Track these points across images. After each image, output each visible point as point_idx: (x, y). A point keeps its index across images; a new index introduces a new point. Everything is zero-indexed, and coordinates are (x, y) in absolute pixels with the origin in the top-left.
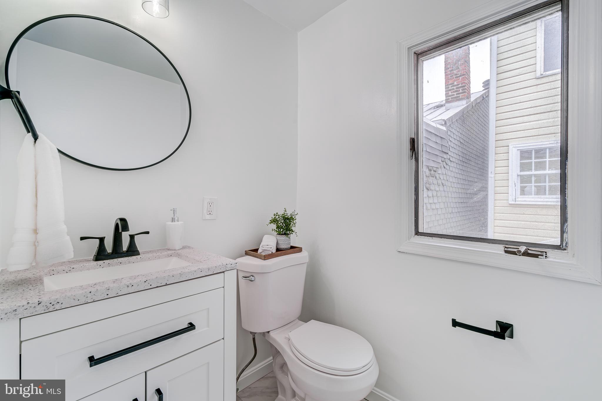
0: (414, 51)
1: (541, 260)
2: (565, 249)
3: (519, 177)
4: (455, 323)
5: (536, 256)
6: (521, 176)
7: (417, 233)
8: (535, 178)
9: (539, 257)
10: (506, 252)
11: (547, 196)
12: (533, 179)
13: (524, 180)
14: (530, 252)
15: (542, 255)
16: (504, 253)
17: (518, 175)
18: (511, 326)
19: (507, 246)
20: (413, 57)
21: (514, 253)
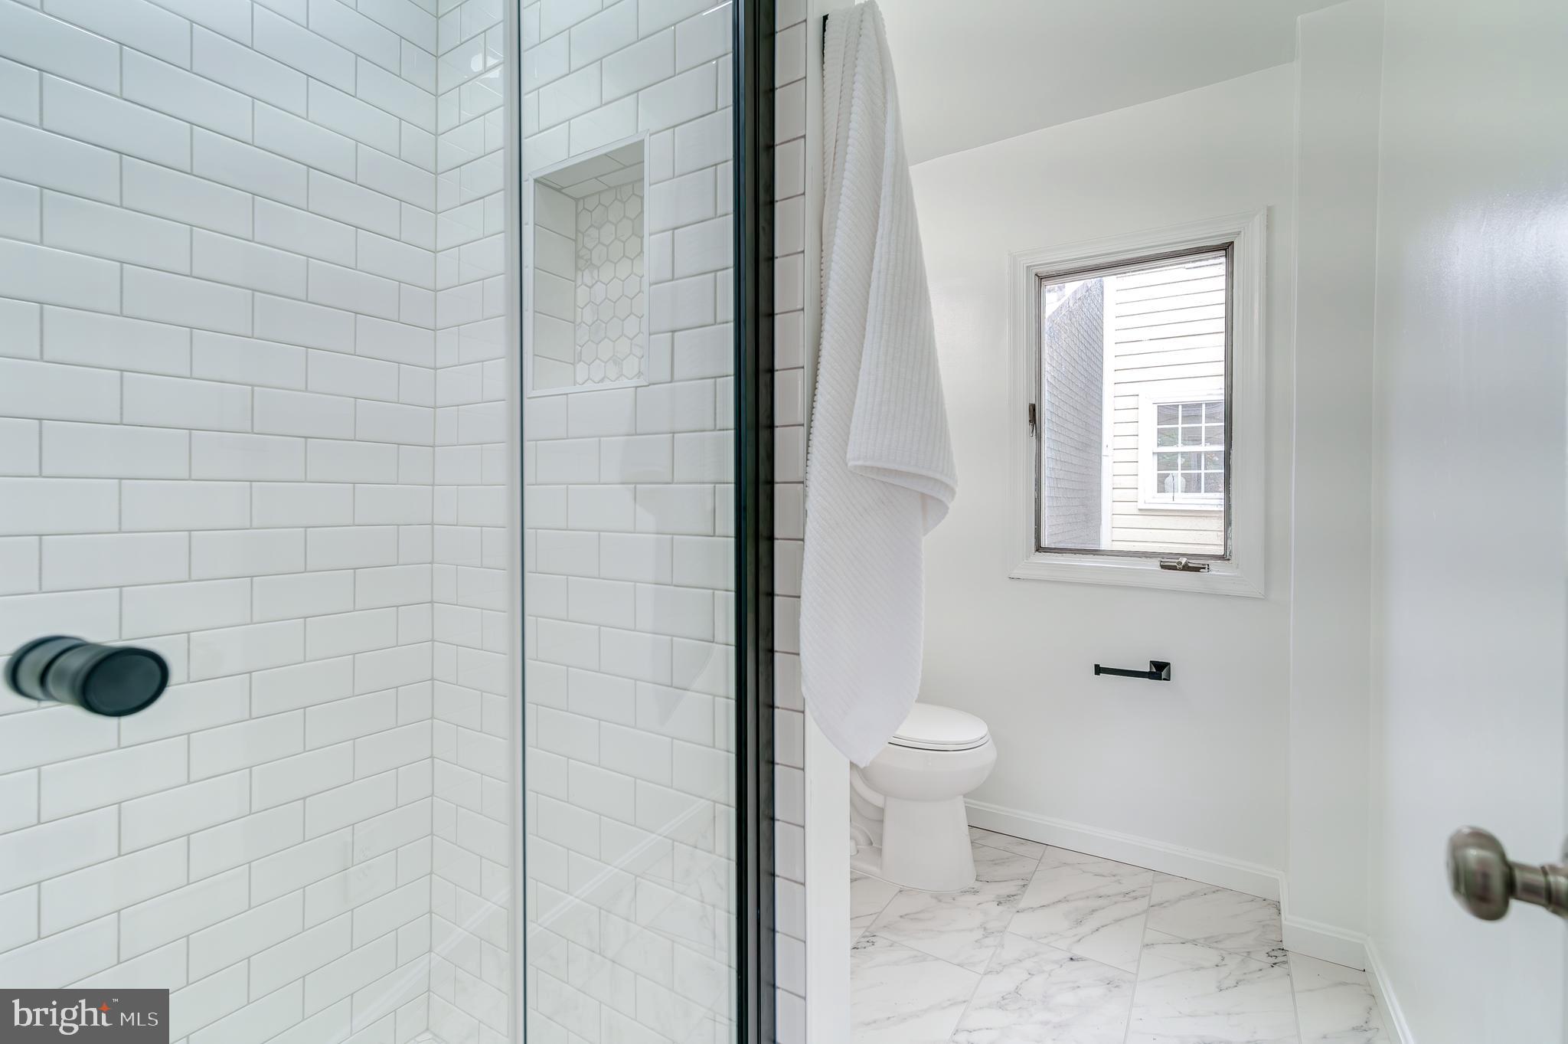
0: (1034, 271)
1: (1203, 574)
2: (1229, 560)
3: (1156, 457)
4: (1099, 670)
5: (1197, 569)
6: (1159, 454)
7: (1039, 548)
8: (1184, 460)
9: (1201, 570)
10: (1163, 567)
11: (1203, 494)
12: (1180, 461)
13: (1166, 463)
14: (1190, 565)
15: (1204, 568)
16: (1160, 568)
17: (1154, 453)
18: (1167, 665)
19: (1163, 560)
20: (1033, 279)
21: (1174, 568)
